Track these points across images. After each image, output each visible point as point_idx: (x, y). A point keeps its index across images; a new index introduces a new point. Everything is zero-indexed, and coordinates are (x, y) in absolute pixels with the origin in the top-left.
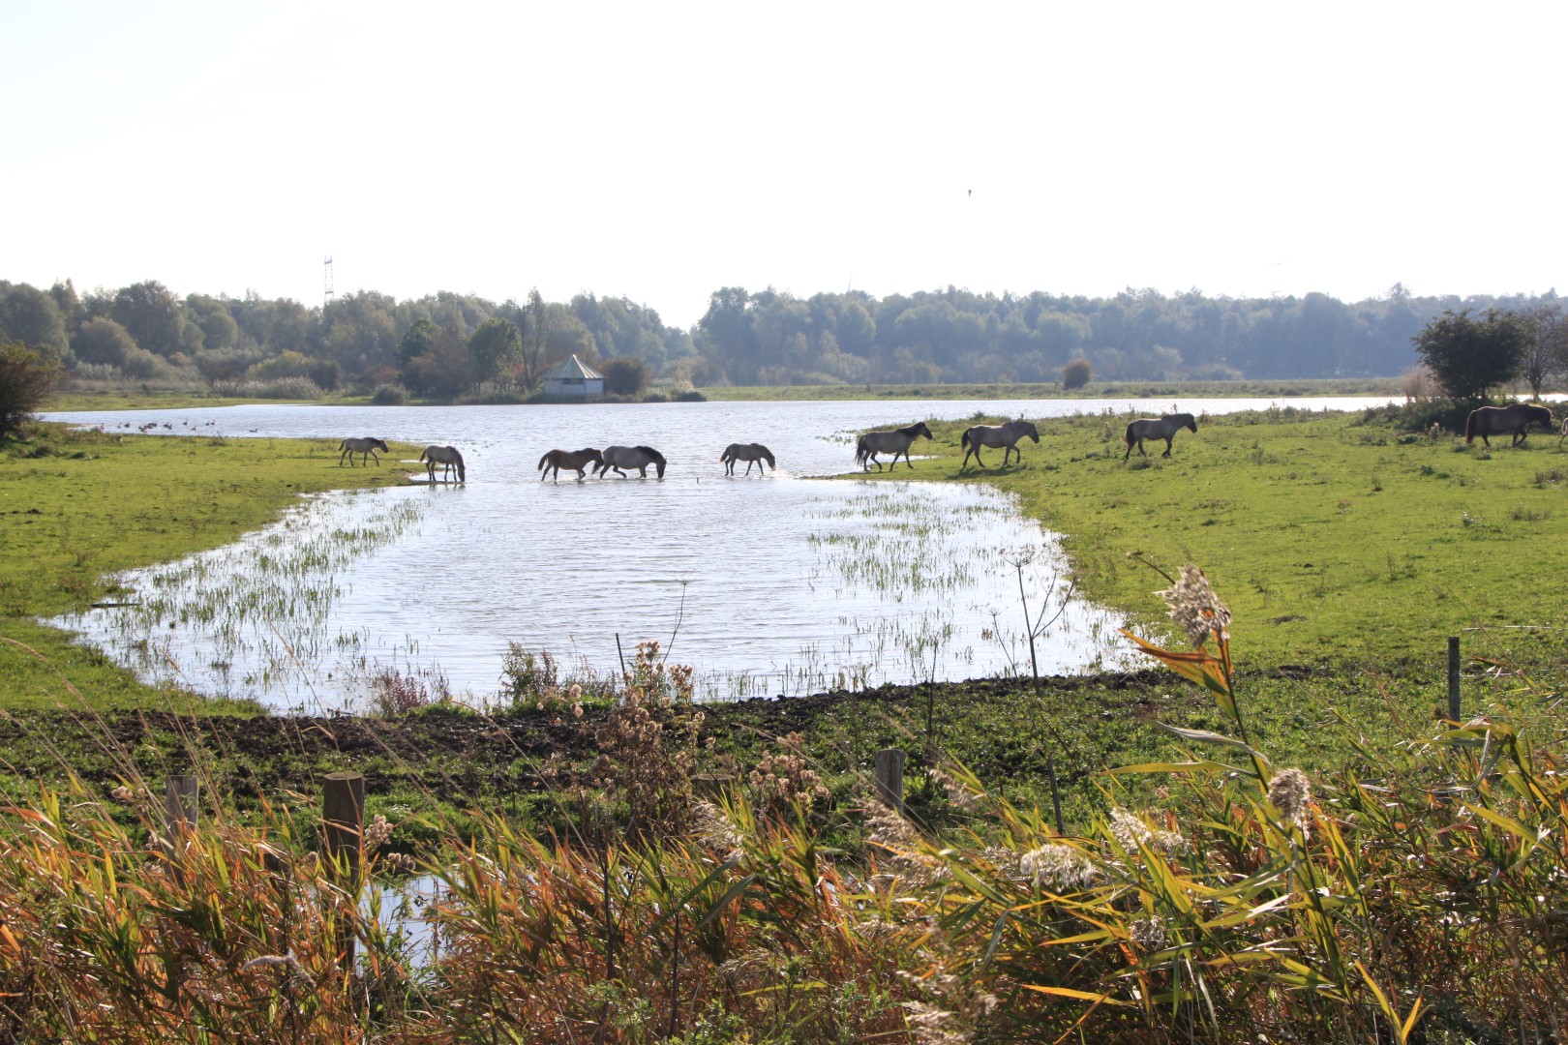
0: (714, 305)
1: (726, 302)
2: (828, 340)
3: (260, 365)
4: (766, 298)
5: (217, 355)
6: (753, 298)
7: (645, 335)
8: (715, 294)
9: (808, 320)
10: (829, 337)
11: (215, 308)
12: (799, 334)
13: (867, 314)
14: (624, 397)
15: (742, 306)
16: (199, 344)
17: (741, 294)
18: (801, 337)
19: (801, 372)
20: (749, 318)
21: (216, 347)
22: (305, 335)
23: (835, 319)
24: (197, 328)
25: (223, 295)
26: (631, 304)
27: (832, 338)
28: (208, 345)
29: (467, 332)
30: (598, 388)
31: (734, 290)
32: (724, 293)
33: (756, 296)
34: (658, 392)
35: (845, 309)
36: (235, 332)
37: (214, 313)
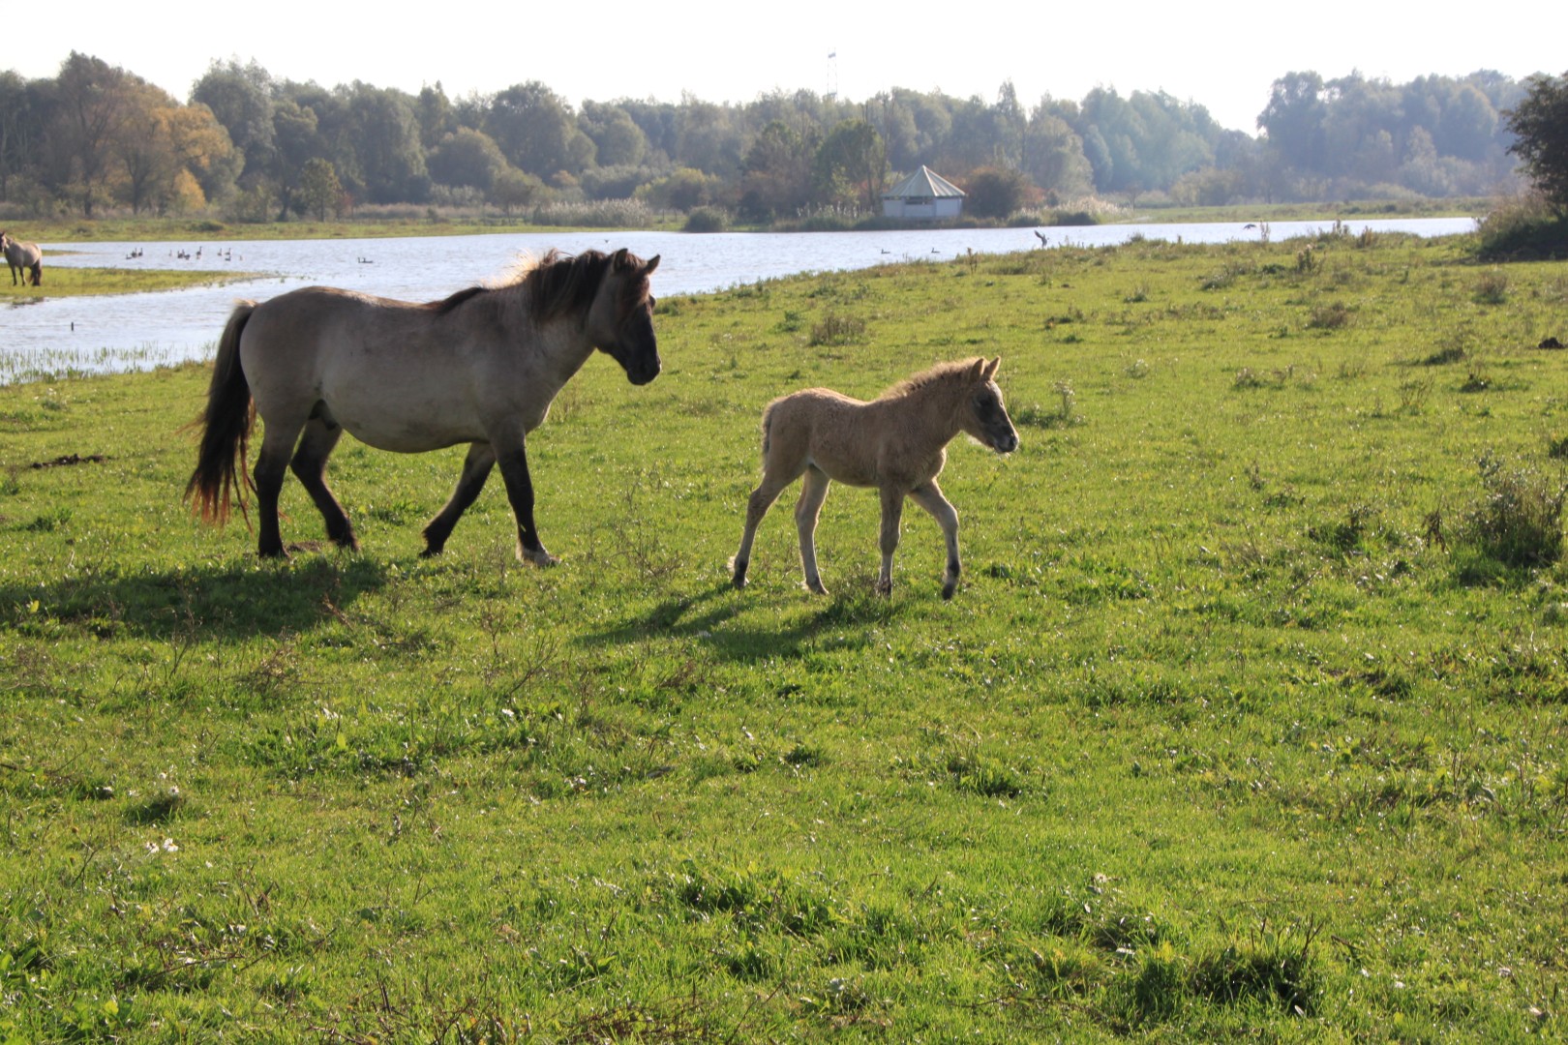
0: (1276, 99)
1: (1291, 93)
2: (1421, 140)
3: (648, 186)
4: (1350, 85)
5: (609, 174)
6: (1329, 85)
7: (1185, 140)
8: (1278, 82)
9: (1400, 113)
10: (1421, 136)
11: (615, 115)
12: (1382, 132)
13: (1485, 100)
14: (983, 221)
15: (1312, 97)
16: (591, 160)
17: (1312, 81)
18: (1385, 135)
19: (1362, 184)
20: (1321, 110)
21: (609, 163)
22: (719, 146)
23: (1438, 110)
24: (589, 141)
26: (1170, 98)
27: (1427, 136)
28: (602, 161)
30: (952, 209)
31: (1304, 77)
32: (1291, 81)
33: (1333, 83)
35: (1456, 93)
36: (642, 143)
37: (616, 121)
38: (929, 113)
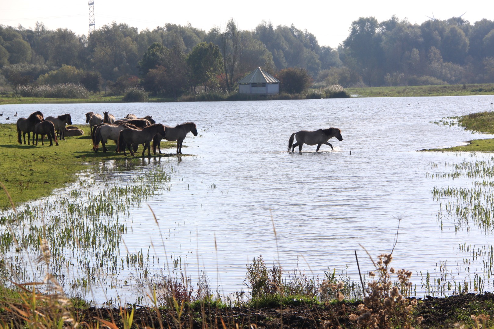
0: (354, 31)
1: (362, 28)
2: (434, 53)
3: (46, 75)
4: (391, 25)
5: (18, 68)
6: (381, 25)
7: (306, 52)
8: (355, 23)
9: (421, 40)
10: (435, 51)
11: (14, 36)
12: (414, 49)
13: (463, 34)
14: (293, 95)
15: (373, 31)
16: (6, 60)
17: (372, 22)
18: (416, 51)
19: (415, 76)
20: (379, 38)
21: (17, 62)
22: (77, 54)
23: (440, 38)
24: (4, 49)
25: (20, 27)
26: (297, 30)
27: (438, 51)
28: (12, 61)
29: (186, 51)
30: (275, 89)
31: (367, 20)
32: (362, 22)
33: (384, 23)
34: (316, 91)
35: (447, 30)
36: (30, 53)
37: (16, 40)
38: (190, 37)
